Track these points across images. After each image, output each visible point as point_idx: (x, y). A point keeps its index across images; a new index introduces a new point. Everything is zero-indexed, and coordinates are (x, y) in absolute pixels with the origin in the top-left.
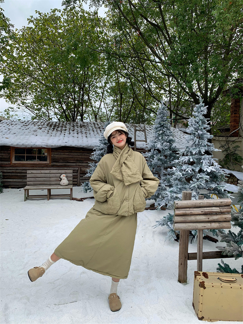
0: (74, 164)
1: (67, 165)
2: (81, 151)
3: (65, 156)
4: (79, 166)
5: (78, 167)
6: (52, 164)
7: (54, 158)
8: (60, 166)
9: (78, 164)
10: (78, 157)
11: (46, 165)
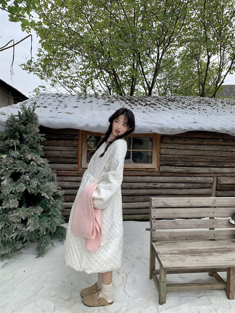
0: (206, 170)
1: (192, 171)
2: (221, 141)
3: (188, 152)
4: (215, 175)
5: (212, 175)
6: (161, 170)
7: (167, 156)
8: (177, 175)
9: (213, 169)
10: (214, 154)
11: (150, 172)
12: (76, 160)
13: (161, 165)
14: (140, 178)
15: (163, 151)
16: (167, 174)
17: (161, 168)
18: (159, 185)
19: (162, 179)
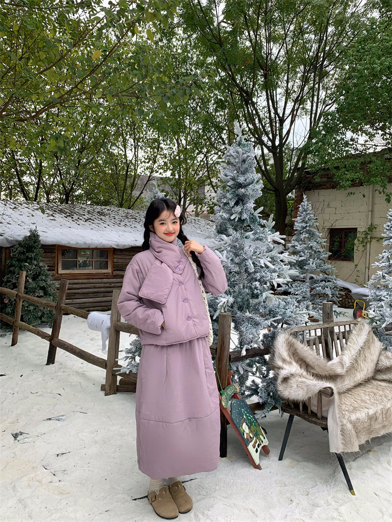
6: (114, 274)
7: (118, 264)
11: (106, 276)
12: (54, 268)
13: (114, 270)
14: (100, 280)
15: (115, 260)
16: (118, 277)
17: (114, 272)
18: (113, 285)
19: (114, 280)
